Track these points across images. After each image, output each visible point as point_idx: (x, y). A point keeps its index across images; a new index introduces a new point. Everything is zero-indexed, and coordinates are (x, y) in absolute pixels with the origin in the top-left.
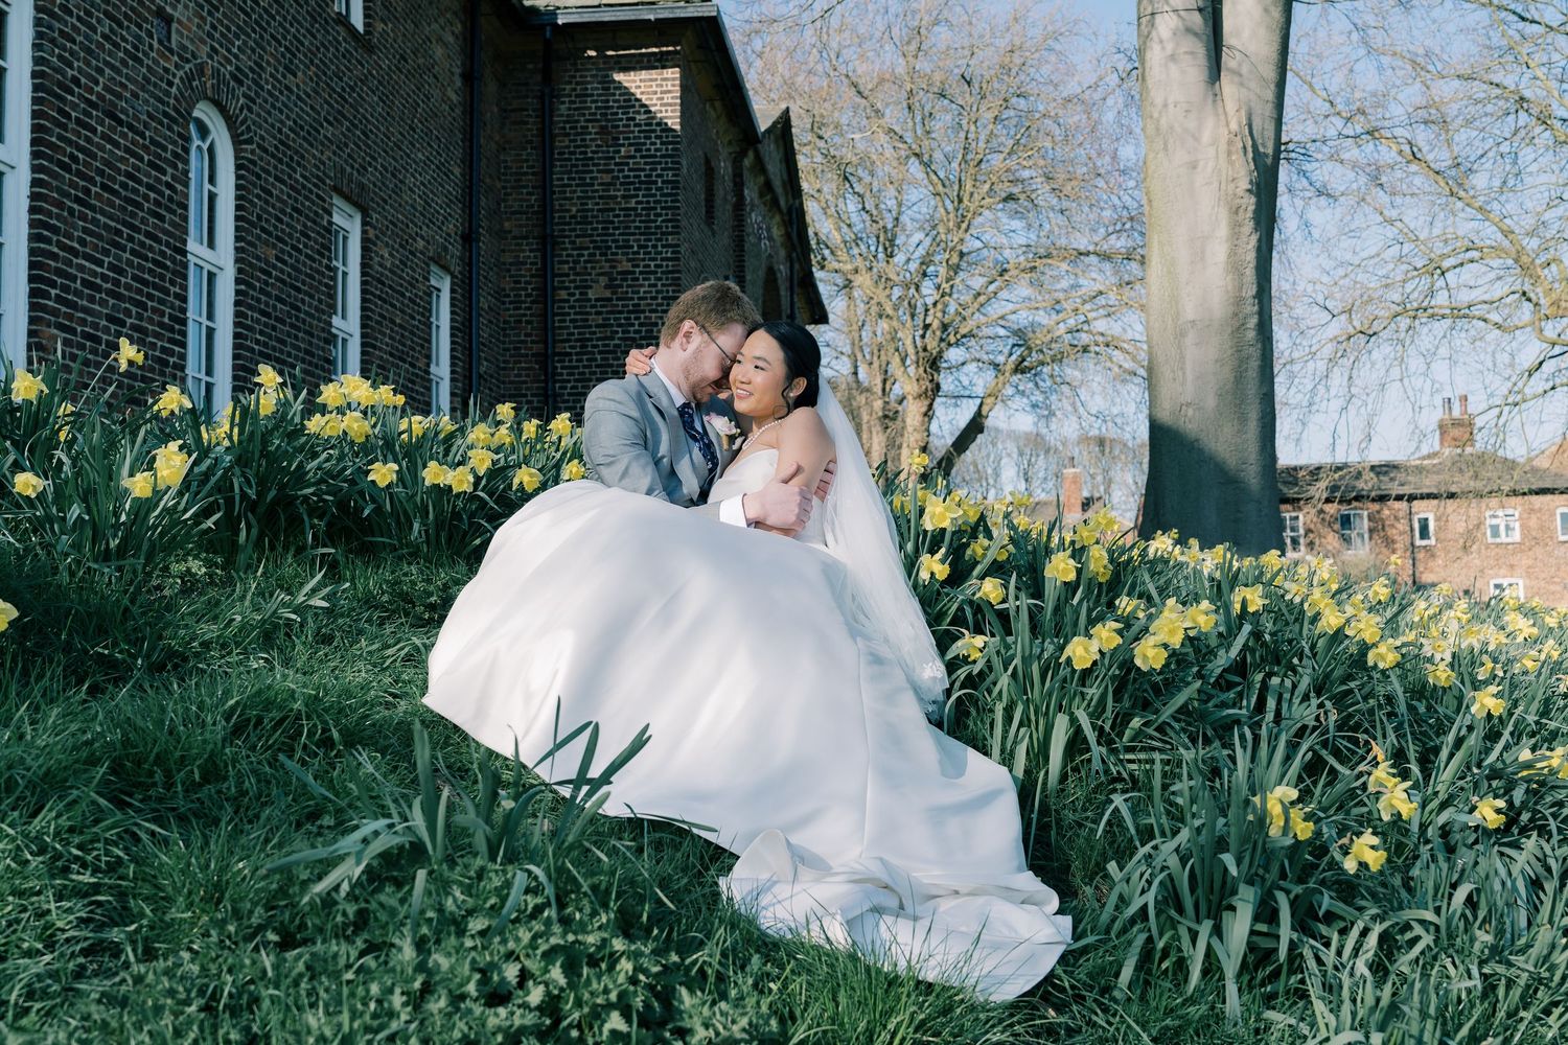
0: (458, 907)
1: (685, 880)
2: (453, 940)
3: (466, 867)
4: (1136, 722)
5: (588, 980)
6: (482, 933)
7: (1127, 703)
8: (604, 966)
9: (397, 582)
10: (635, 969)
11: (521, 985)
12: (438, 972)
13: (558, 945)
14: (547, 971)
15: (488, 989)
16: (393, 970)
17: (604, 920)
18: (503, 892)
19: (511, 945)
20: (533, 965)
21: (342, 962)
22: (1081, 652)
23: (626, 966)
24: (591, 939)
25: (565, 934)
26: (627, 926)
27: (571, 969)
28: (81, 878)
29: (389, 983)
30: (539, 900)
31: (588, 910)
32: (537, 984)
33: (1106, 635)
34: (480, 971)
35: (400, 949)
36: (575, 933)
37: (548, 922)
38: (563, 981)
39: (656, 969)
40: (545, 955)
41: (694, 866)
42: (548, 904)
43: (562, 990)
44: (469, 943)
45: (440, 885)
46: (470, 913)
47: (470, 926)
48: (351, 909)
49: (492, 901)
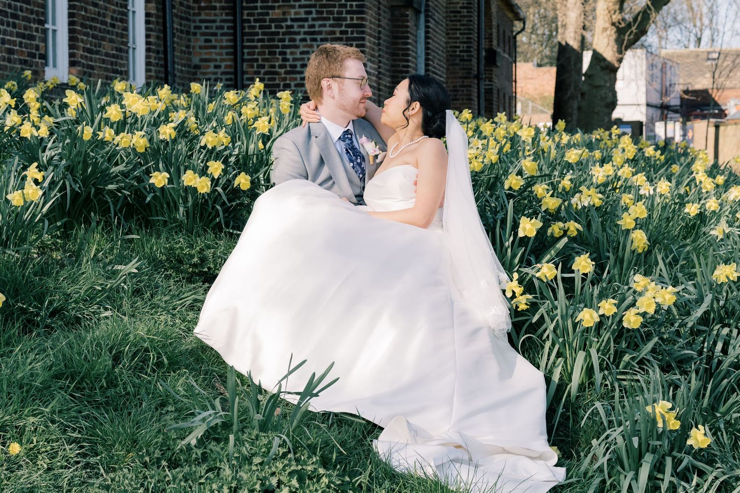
0: (248, 452)
1: (354, 443)
2: (247, 467)
3: (250, 434)
4: (627, 358)
5: (309, 485)
6: (261, 464)
7: (624, 345)
8: (315, 480)
9: (171, 249)
10: (329, 482)
11: (278, 487)
12: (242, 480)
13: (294, 470)
14: (290, 481)
15: (264, 488)
16: (222, 479)
17: (314, 460)
18: (269, 446)
19: (274, 469)
20: (284, 479)
21: (198, 475)
22: (588, 317)
23: (325, 480)
24: (309, 468)
25: (297, 465)
26: (325, 463)
27: (301, 480)
28: (72, 435)
29: (220, 484)
30: (285, 450)
31: (306, 456)
32: (285, 486)
33: (608, 307)
34: (261, 480)
35: (224, 470)
36: (302, 465)
37: (290, 460)
38: (297, 486)
39: (338, 482)
40: (290, 474)
41: (359, 436)
42: (289, 452)
43: (297, 489)
44: (254, 468)
45: (239, 442)
46: (253, 455)
47: (254, 461)
48: (199, 452)
49: (263, 450)
